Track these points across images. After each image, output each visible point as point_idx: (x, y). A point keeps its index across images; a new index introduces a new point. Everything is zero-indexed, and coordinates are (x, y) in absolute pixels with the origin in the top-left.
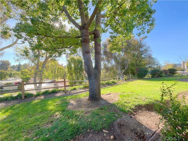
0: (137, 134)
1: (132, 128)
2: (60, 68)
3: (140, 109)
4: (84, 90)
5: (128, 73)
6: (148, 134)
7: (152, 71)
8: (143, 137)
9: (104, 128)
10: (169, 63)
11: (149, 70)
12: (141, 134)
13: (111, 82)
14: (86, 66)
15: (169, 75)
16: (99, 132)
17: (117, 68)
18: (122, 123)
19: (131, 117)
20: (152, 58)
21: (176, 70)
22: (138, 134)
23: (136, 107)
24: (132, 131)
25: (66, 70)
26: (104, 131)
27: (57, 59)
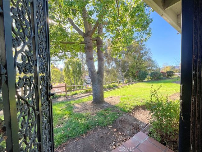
0: (134, 126)
1: (130, 123)
2: (56, 71)
3: (137, 109)
5: (129, 76)
6: (142, 126)
7: (152, 74)
8: (138, 128)
10: (168, 66)
13: (112, 86)
14: (90, 72)
15: (167, 77)
16: (105, 127)
17: (118, 71)
18: (123, 120)
19: (130, 115)
20: (152, 61)
21: (173, 72)
23: (134, 107)
25: (64, 73)
26: (109, 126)
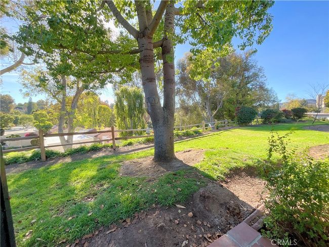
0: (229, 209)
1: (222, 202)
2: (103, 108)
3: (237, 174)
4: (146, 146)
5: (223, 116)
6: (245, 209)
7: (264, 113)
8: (238, 214)
9: (179, 202)
10: (295, 99)
11: (260, 110)
12: (235, 209)
13: (192, 132)
14: (149, 104)
15: (292, 118)
16: (170, 207)
17: (204, 108)
18: (207, 194)
19: (222, 186)
20: (266, 90)
21: (305, 111)
22: (231, 209)
23: (230, 170)
24: (221, 205)
25: (115, 111)
26: (178, 206)
27: (97, 91)
